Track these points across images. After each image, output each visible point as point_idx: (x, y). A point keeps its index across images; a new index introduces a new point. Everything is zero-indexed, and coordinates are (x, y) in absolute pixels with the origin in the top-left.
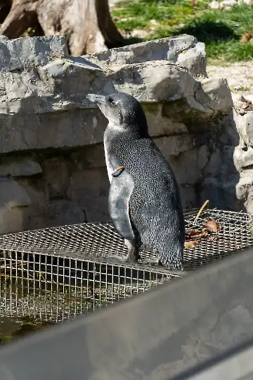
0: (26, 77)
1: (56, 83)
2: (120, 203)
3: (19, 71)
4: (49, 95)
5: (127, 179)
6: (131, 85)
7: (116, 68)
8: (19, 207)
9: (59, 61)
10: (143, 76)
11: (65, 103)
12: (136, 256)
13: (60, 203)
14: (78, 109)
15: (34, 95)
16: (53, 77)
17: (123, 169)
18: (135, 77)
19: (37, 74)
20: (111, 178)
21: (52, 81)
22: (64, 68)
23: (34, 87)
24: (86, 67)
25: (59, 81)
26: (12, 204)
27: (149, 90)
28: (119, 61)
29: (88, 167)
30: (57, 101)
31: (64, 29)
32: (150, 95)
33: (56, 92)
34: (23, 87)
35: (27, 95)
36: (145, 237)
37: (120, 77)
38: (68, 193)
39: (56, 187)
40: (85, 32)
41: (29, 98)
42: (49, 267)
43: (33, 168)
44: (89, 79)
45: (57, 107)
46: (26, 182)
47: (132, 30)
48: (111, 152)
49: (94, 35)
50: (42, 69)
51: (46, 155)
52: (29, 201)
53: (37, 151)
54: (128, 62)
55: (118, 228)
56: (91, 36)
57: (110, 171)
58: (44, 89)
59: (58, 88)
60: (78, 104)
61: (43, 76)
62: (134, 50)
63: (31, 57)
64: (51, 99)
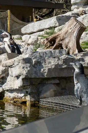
0: (56, 59)
1: (63, 61)
2: (77, 90)
3: (55, 58)
4: (61, 64)
5: (79, 85)
6: (82, 62)
7: (78, 58)
8: (54, 91)
9: (64, 56)
10: (85, 60)
11: (66, 66)
12: (81, 104)
13: (64, 90)
14: (69, 67)
16: (63, 59)
17: (78, 82)
18: (83, 60)
19: (59, 58)
20: (75, 84)
21: (62, 61)
22: (66, 57)
23: (58, 62)
24: (71, 57)
25: (64, 60)
26: (52, 90)
27: (86, 63)
28: (79, 56)
29: (71, 82)
30: (64, 65)
31: (68, 48)
32: (87, 65)
33: (63, 63)
34: (55, 62)
35: (56, 64)
36: (83, 99)
37: (79, 60)
38: (66, 88)
39: (63, 86)
40: (73, 49)
41: (57, 64)
42: (59, 106)
43: (57, 81)
44: (72, 60)
45: (63, 67)
46: (55, 85)
47: (85, 49)
50: (60, 58)
51: (60, 78)
52: (56, 90)
53: (58, 77)
54: (81, 56)
55: (76, 96)
56: (75, 50)
57: (75, 83)
58: (60, 62)
59: (64, 62)
60: (69, 66)
61: (60, 59)
62: (83, 54)
63: (58, 54)
64: (62, 65)
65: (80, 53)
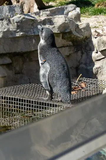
0: (5, 22)
1: (17, 25)
3: (2, 20)
4: (14, 30)
5: (47, 65)
6: (49, 25)
7: (42, 18)
8: (3, 77)
9: (18, 16)
10: (54, 22)
11: (21, 33)
13: (19, 76)
14: (27, 36)
15: (8, 30)
16: (16, 22)
17: (45, 61)
18: (51, 22)
19: (9, 21)
20: (40, 65)
22: (21, 18)
23: (8, 27)
25: (19, 24)
27: (56, 28)
28: (44, 16)
29: (31, 60)
30: (18, 32)
31: (20, 2)
32: (57, 30)
33: (17, 29)
34: (4, 27)
35: (5, 30)
37: (44, 22)
38: (23, 71)
39: (18, 68)
40: (30, 3)
43: (8, 60)
44: (31, 23)
45: (18, 35)
46: (5, 67)
47: (49, 2)
48: (41, 54)
49: (33, 4)
50: (11, 19)
51: (13, 55)
52: (6, 74)
53: (9, 54)
56: (32, 5)
57: (40, 62)
58: (12, 28)
59: (18, 27)
60: (27, 34)
61: (12, 22)
62: (50, 11)
63: (7, 14)
64: (15, 32)
65: (45, 11)
